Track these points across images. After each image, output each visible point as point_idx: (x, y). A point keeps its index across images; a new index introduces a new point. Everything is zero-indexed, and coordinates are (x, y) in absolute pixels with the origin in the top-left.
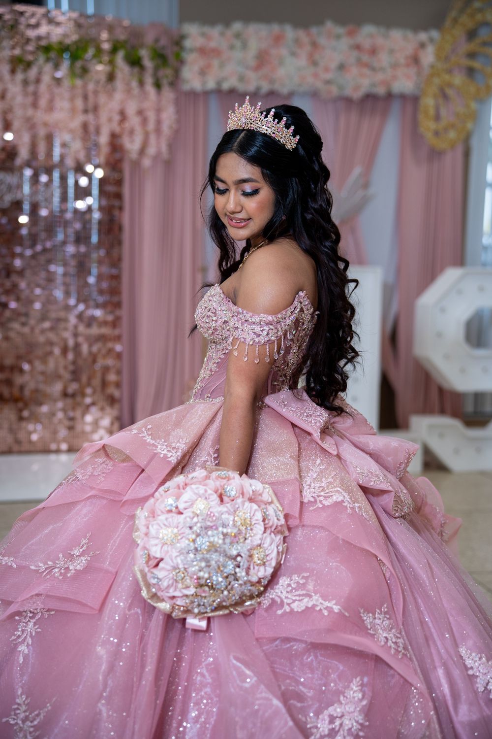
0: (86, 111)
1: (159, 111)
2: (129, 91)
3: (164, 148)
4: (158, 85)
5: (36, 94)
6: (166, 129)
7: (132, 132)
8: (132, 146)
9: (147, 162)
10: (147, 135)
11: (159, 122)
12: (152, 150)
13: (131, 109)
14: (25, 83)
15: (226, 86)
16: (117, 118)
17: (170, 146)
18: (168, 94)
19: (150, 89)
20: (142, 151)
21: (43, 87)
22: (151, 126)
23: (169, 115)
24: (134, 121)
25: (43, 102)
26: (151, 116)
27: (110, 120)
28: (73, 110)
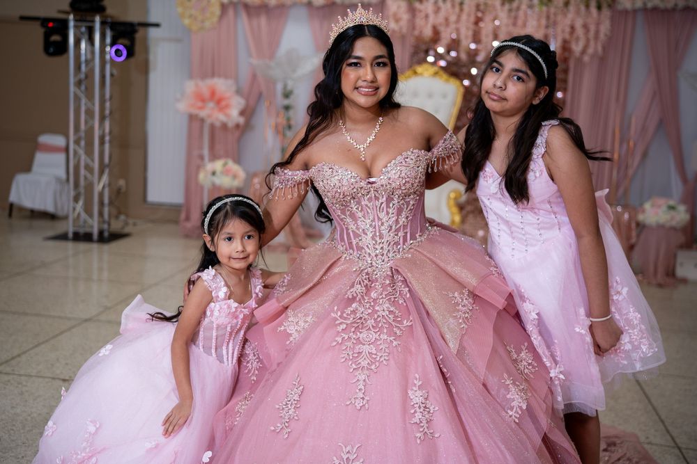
0: (547, 27)
1: (598, 24)
2: (578, 12)
3: (600, 49)
4: (599, 8)
5: (516, 18)
6: (602, 36)
7: (578, 39)
8: (577, 48)
9: (586, 58)
10: (588, 40)
11: (597, 33)
12: (590, 51)
13: (579, 24)
14: (510, 10)
15: (650, 5)
16: (568, 30)
17: (604, 48)
18: (606, 12)
19: (594, 10)
20: (584, 52)
21: (521, 13)
22: (592, 34)
23: (605, 27)
24: (580, 31)
25: (520, 22)
26: (592, 28)
27: (563, 31)
28: (539, 26)
